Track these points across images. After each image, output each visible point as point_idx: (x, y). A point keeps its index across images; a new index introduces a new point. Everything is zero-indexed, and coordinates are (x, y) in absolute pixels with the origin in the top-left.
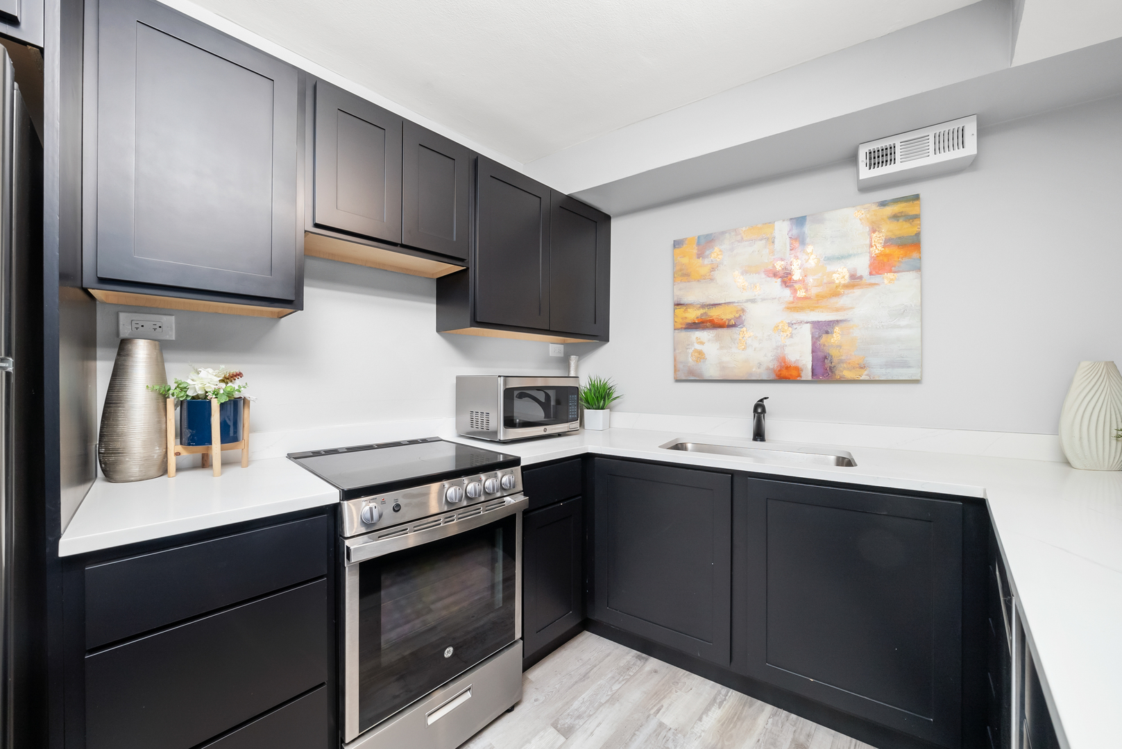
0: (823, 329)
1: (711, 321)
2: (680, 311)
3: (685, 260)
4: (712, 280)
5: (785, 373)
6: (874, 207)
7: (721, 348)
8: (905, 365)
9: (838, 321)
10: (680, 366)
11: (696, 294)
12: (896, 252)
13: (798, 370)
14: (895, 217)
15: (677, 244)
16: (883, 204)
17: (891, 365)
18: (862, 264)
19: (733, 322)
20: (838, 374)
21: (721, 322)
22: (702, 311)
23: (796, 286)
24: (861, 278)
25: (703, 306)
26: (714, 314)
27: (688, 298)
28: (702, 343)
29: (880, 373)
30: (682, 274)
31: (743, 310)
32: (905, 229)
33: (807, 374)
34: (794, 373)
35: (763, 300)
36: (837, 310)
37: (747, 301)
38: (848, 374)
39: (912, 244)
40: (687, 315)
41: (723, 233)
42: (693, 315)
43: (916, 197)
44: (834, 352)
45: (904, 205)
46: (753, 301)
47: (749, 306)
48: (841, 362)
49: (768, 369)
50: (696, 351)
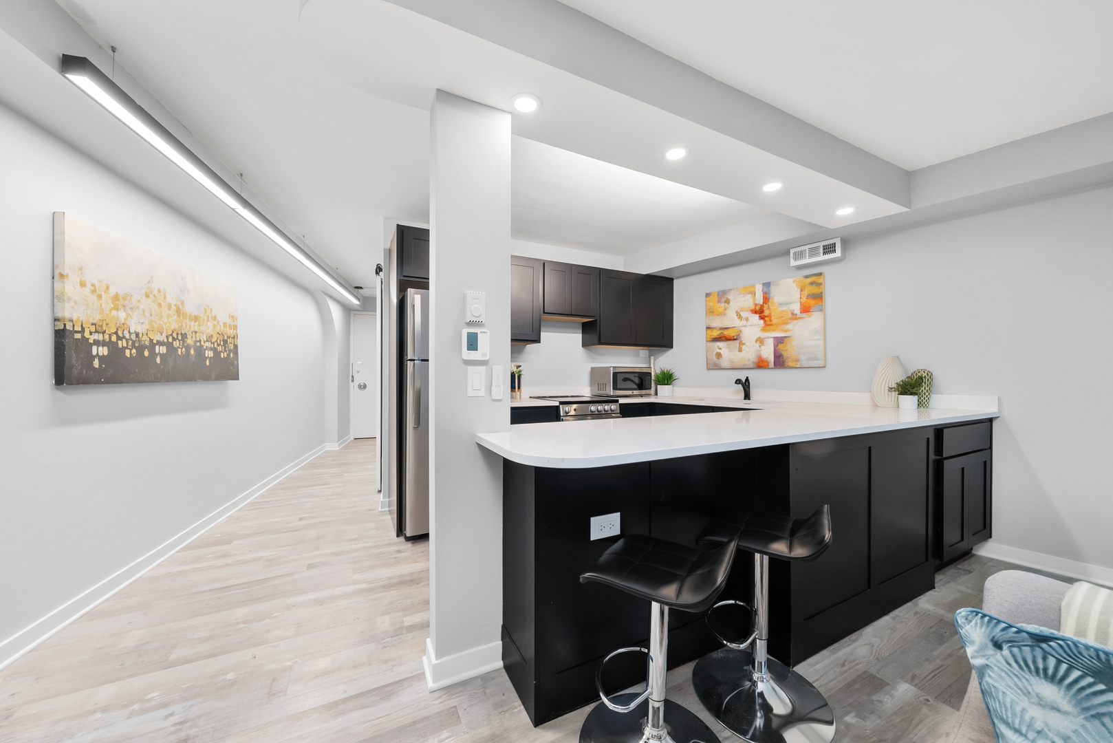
0: (779, 341)
1: (725, 337)
2: (709, 331)
3: (711, 304)
4: (725, 315)
5: (761, 364)
6: (802, 278)
7: (730, 351)
8: (816, 359)
9: (786, 337)
10: (710, 361)
11: (717, 323)
12: (812, 302)
13: (767, 362)
14: (812, 284)
15: (708, 295)
16: (806, 277)
17: (810, 359)
18: (796, 308)
19: (735, 337)
20: (786, 365)
21: (730, 338)
22: (720, 331)
23: (766, 319)
24: (796, 314)
25: (721, 329)
26: (726, 333)
27: (713, 325)
28: (720, 349)
29: (806, 364)
30: (710, 312)
31: (741, 331)
32: (815, 290)
33: (772, 364)
34: (766, 364)
35: (750, 325)
36: (786, 331)
37: (742, 326)
38: (791, 364)
39: (819, 297)
40: (713, 334)
41: (731, 290)
42: (716, 333)
43: (820, 274)
44: (784, 353)
45: (815, 278)
46: (745, 326)
47: (743, 329)
48: (787, 358)
49: (753, 362)
50: (717, 353)
